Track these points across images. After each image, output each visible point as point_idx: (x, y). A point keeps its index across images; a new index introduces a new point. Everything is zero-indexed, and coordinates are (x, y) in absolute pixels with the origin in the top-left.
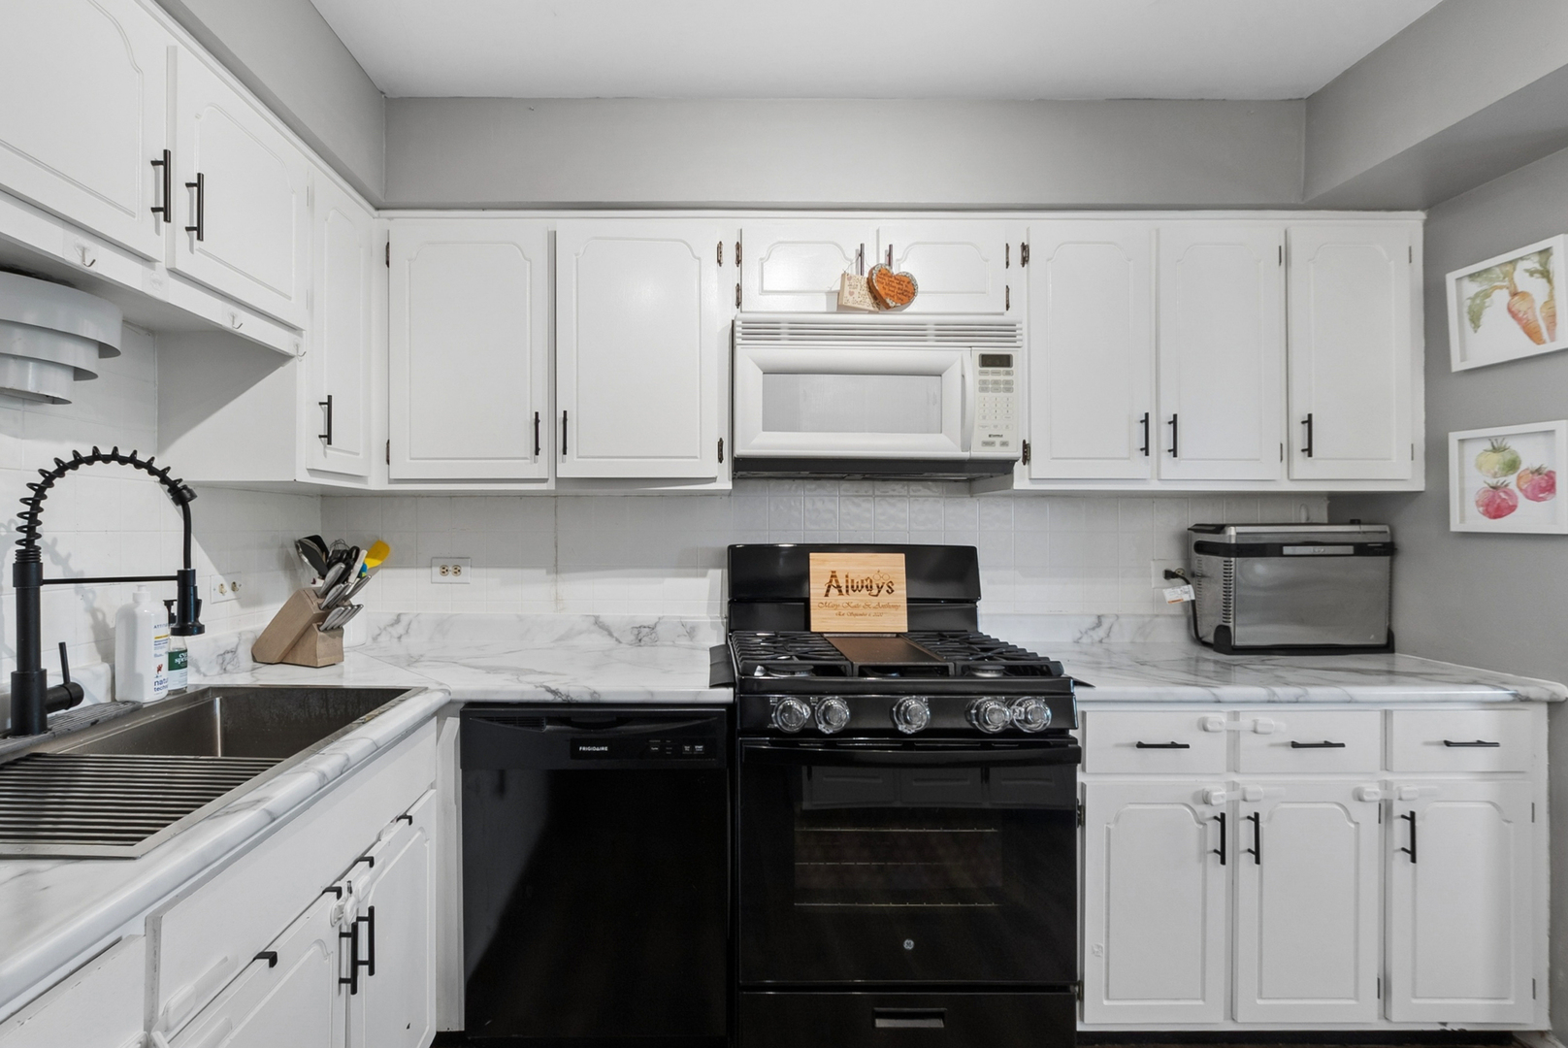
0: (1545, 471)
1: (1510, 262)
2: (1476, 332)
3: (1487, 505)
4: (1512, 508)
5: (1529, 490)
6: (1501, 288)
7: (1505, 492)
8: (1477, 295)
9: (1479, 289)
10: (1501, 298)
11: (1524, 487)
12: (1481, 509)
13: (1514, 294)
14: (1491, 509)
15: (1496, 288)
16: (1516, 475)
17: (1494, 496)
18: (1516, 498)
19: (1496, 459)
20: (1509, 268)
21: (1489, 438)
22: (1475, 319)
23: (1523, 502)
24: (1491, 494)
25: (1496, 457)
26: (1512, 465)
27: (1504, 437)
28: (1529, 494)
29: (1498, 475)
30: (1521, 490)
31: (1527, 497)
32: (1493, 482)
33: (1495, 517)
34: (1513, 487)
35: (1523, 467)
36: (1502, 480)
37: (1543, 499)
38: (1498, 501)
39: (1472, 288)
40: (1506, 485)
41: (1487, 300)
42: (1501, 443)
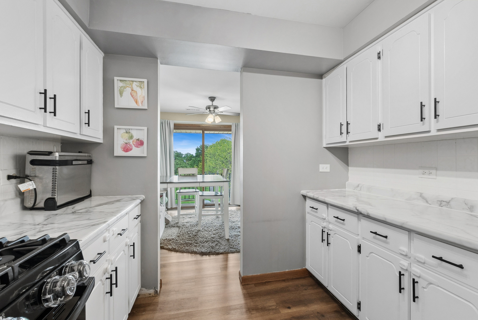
0: (140, 140)
1: (132, 81)
2: (121, 97)
3: (124, 148)
4: (131, 149)
5: (136, 144)
6: (129, 87)
7: (129, 145)
8: (122, 87)
9: (123, 85)
10: (128, 90)
11: (134, 143)
12: (122, 149)
13: (132, 90)
14: (125, 149)
15: (128, 87)
16: (132, 140)
17: (126, 146)
18: (132, 147)
19: (127, 135)
20: (131, 82)
21: (125, 129)
22: (121, 94)
23: (134, 148)
24: (125, 145)
25: (126, 135)
26: (131, 137)
27: (129, 129)
28: (136, 146)
29: (127, 140)
30: (133, 144)
31: (135, 147)
32: (126, 142)
33: (126, 152)
34: (131, 143)
35: (134, 138)
36: (128, 141)
37: (139, 147)
38: (127, 147)
39: (121, 84)
40: (130, 143)
41: (125, 89)
42: (129, 131)
